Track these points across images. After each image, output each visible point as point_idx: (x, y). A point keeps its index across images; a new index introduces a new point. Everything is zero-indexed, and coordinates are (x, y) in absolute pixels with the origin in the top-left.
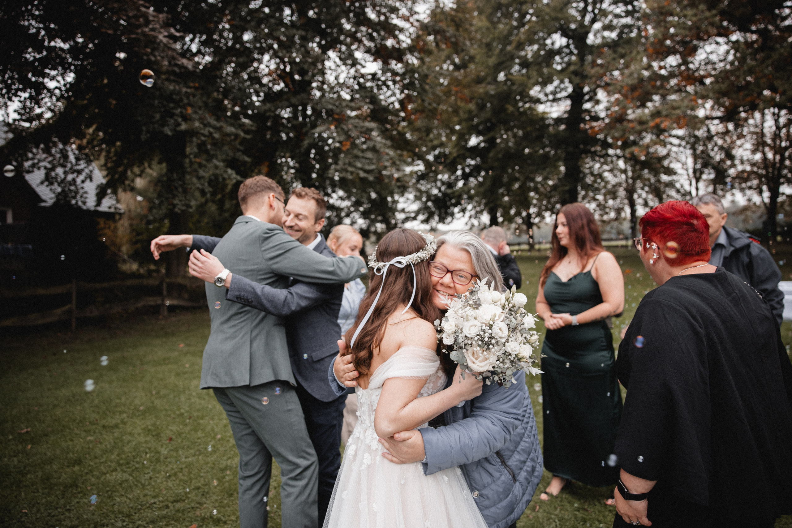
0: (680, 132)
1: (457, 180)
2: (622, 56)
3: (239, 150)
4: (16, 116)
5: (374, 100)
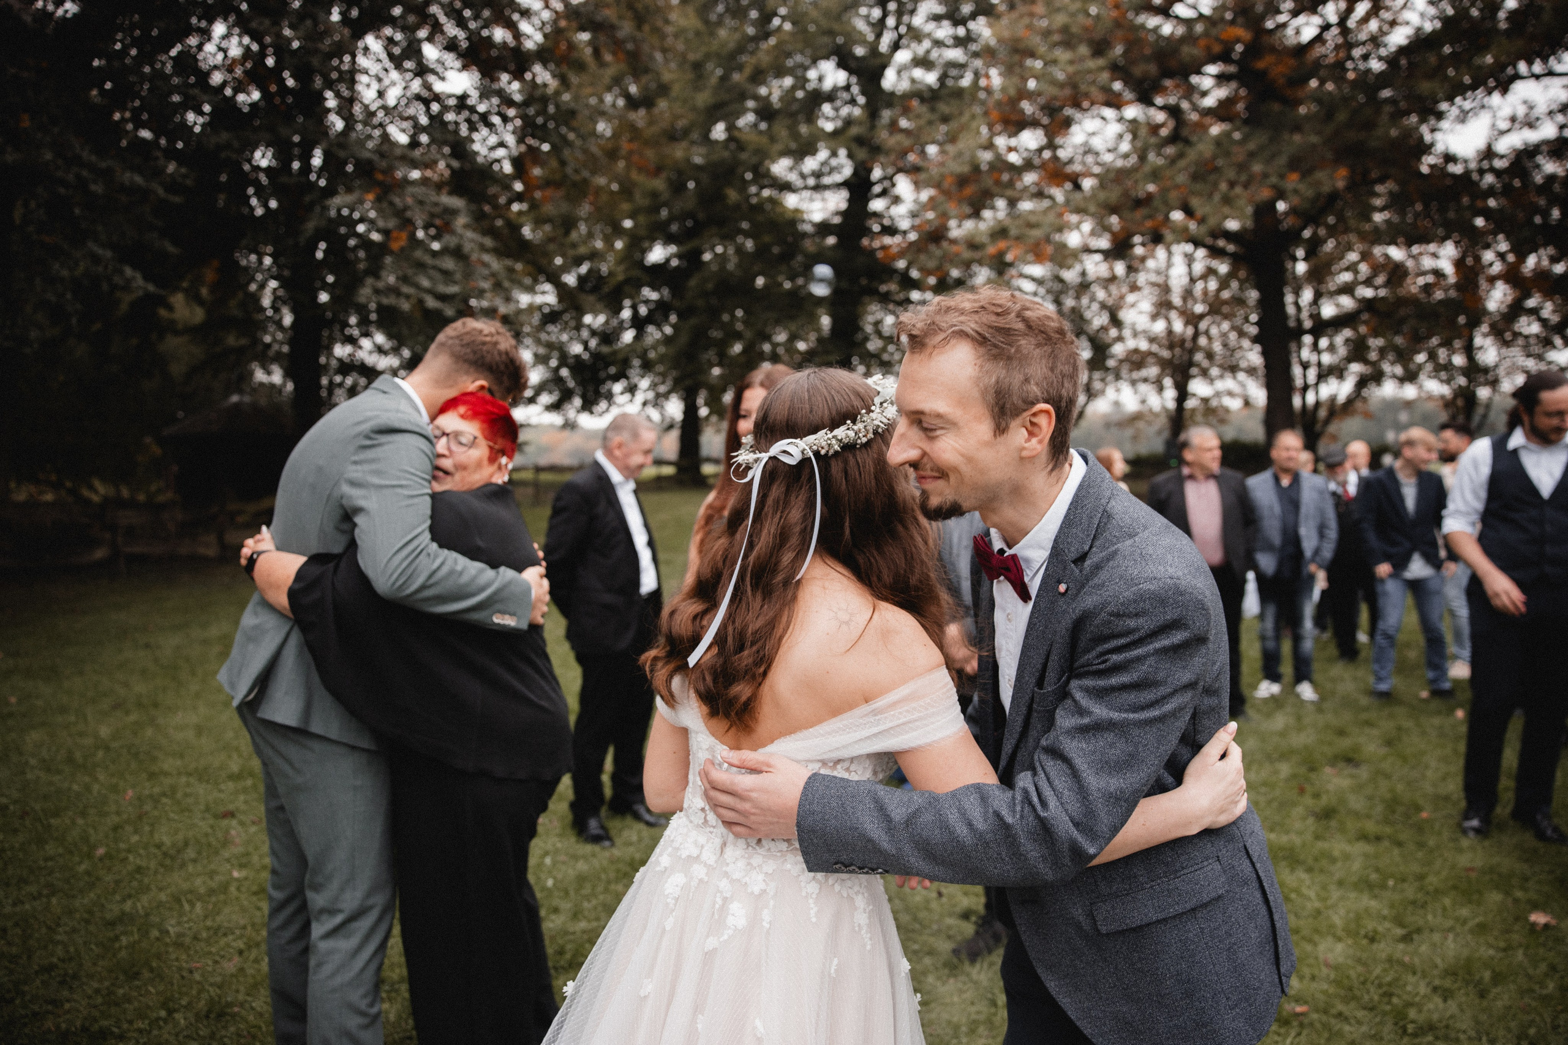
0: (1037, 270)
1: (621, 328)
2: (945, 119)
3: (151, 227)
5: (460, 149)
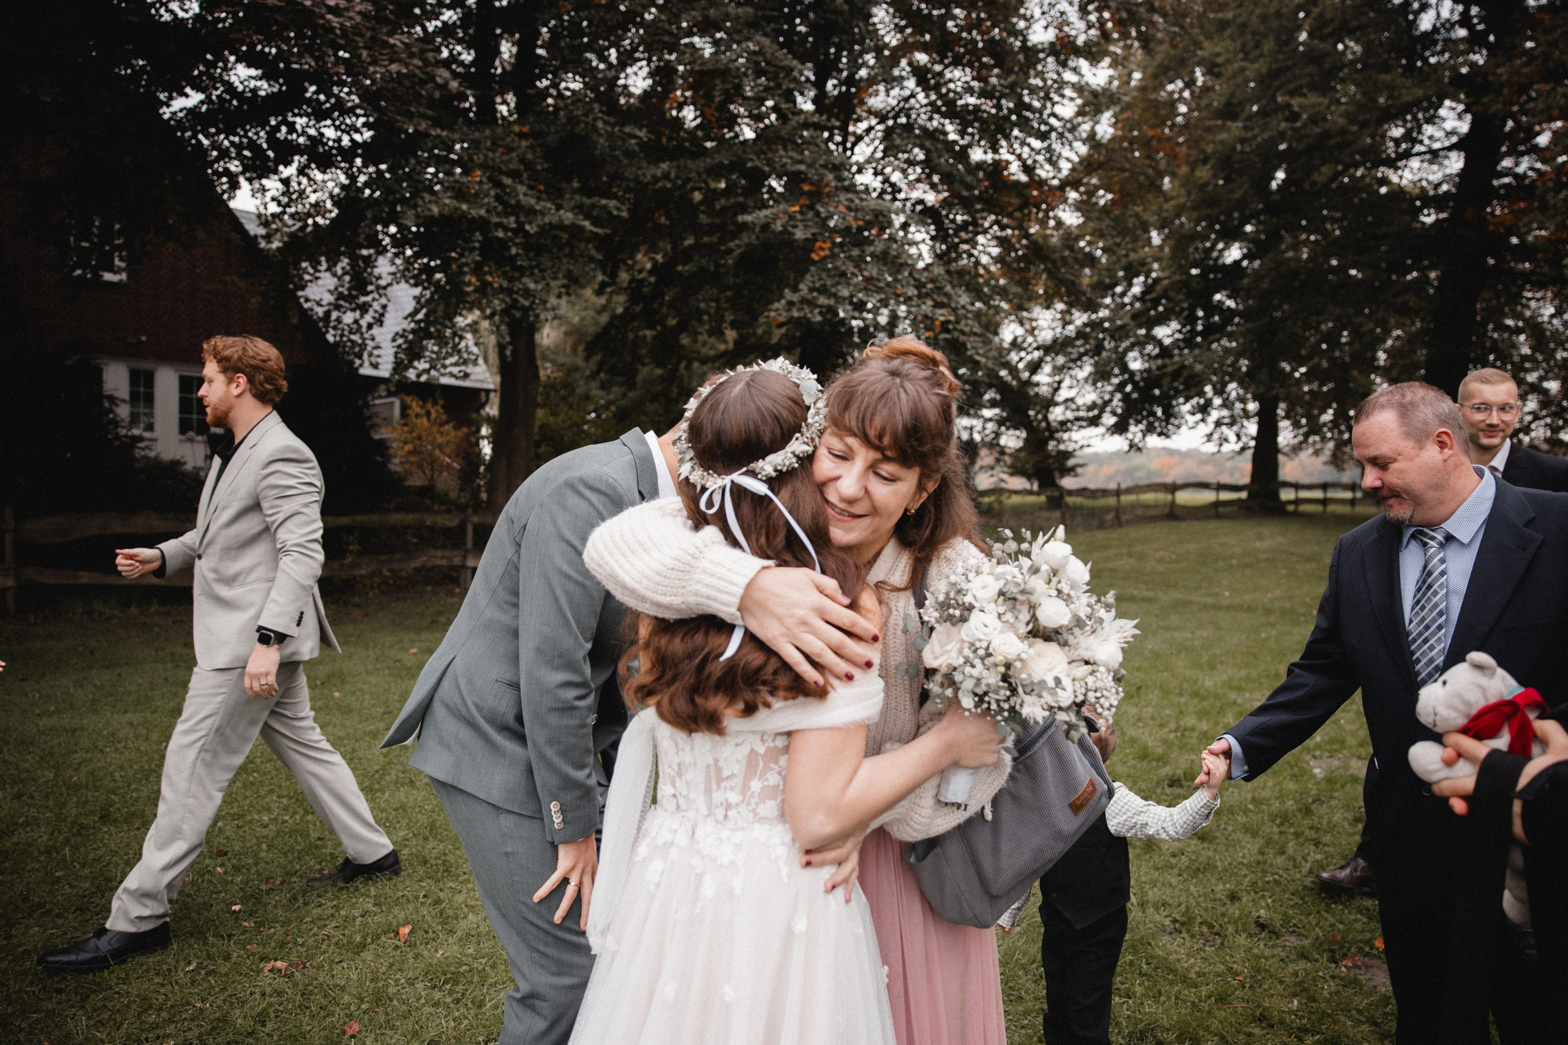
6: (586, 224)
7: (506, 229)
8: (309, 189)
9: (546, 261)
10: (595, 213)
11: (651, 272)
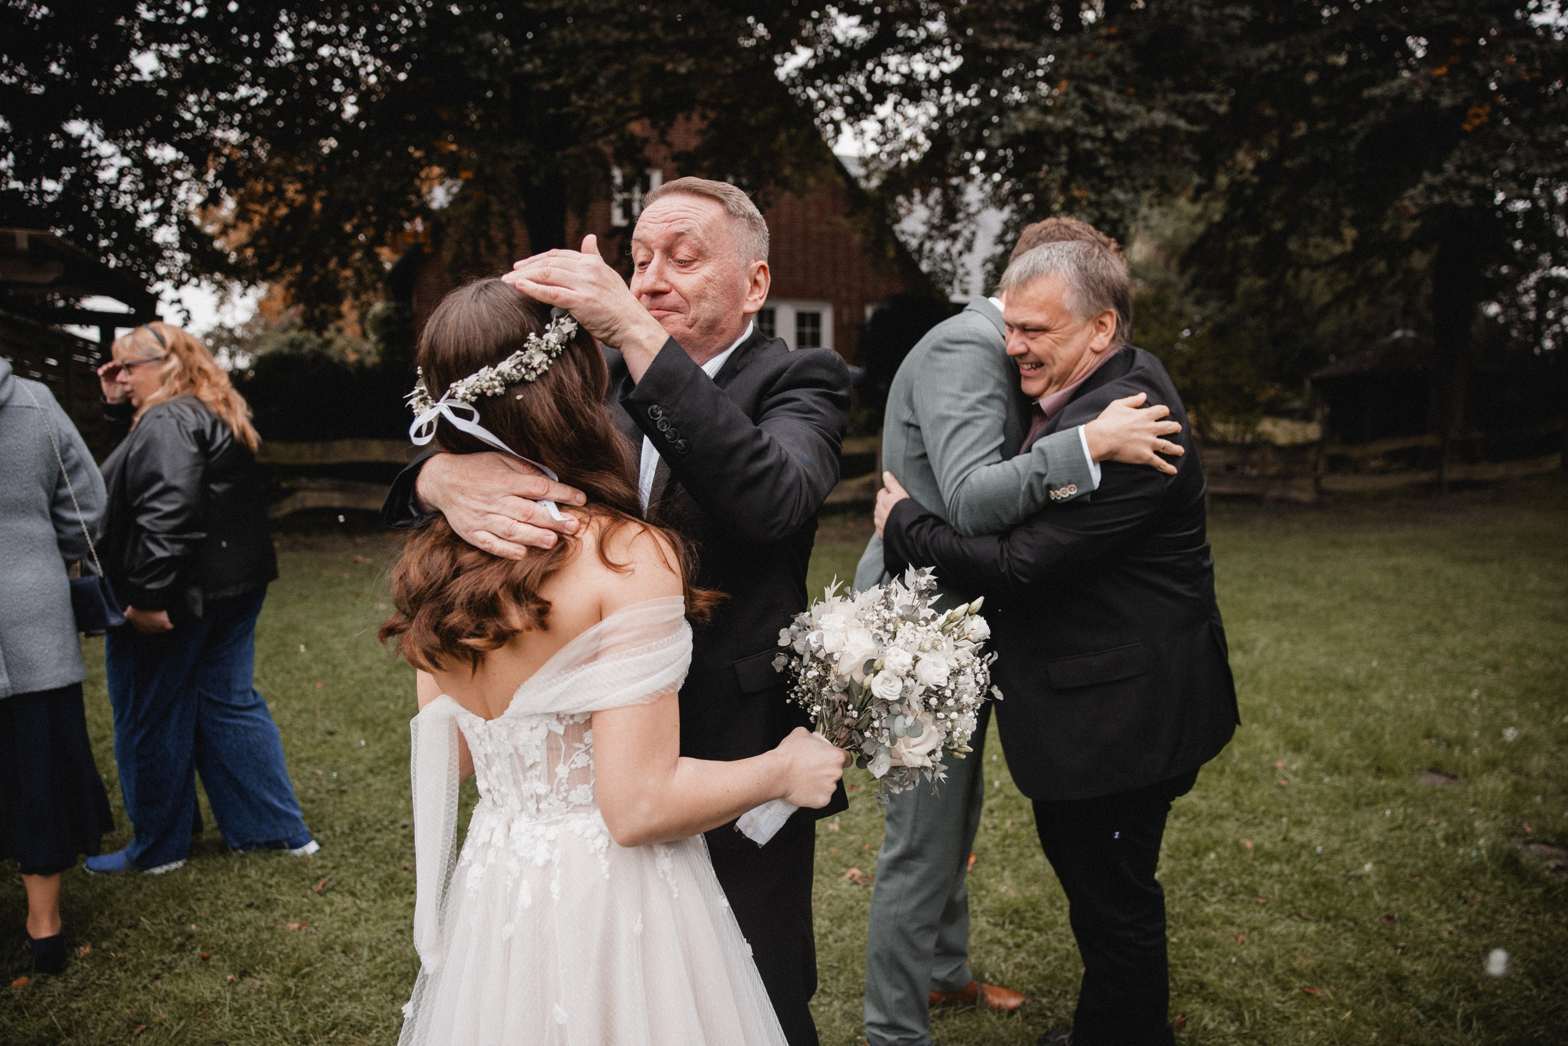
3: (1186, 161)
4: (872, 149)
6: (1181, 124)
7: (1093, 139)
8: (902, 127)
9: (1136, 169)
10: (1191, 110)
11: (1254, 172)
